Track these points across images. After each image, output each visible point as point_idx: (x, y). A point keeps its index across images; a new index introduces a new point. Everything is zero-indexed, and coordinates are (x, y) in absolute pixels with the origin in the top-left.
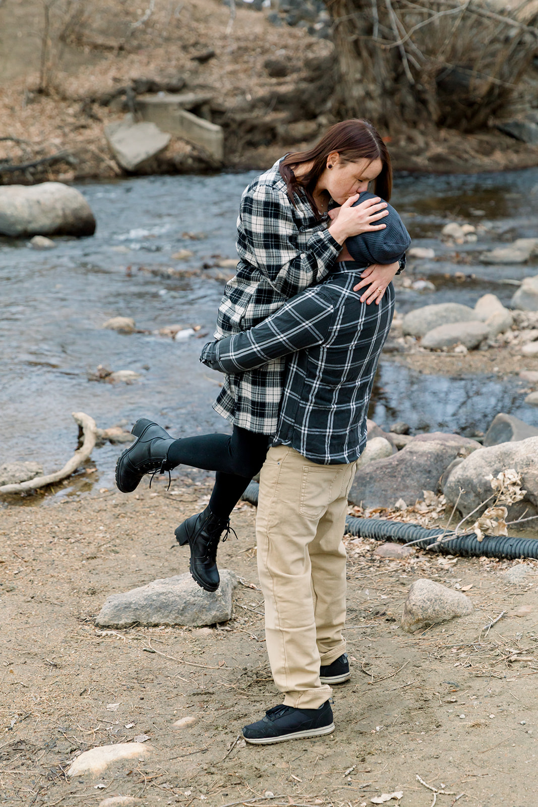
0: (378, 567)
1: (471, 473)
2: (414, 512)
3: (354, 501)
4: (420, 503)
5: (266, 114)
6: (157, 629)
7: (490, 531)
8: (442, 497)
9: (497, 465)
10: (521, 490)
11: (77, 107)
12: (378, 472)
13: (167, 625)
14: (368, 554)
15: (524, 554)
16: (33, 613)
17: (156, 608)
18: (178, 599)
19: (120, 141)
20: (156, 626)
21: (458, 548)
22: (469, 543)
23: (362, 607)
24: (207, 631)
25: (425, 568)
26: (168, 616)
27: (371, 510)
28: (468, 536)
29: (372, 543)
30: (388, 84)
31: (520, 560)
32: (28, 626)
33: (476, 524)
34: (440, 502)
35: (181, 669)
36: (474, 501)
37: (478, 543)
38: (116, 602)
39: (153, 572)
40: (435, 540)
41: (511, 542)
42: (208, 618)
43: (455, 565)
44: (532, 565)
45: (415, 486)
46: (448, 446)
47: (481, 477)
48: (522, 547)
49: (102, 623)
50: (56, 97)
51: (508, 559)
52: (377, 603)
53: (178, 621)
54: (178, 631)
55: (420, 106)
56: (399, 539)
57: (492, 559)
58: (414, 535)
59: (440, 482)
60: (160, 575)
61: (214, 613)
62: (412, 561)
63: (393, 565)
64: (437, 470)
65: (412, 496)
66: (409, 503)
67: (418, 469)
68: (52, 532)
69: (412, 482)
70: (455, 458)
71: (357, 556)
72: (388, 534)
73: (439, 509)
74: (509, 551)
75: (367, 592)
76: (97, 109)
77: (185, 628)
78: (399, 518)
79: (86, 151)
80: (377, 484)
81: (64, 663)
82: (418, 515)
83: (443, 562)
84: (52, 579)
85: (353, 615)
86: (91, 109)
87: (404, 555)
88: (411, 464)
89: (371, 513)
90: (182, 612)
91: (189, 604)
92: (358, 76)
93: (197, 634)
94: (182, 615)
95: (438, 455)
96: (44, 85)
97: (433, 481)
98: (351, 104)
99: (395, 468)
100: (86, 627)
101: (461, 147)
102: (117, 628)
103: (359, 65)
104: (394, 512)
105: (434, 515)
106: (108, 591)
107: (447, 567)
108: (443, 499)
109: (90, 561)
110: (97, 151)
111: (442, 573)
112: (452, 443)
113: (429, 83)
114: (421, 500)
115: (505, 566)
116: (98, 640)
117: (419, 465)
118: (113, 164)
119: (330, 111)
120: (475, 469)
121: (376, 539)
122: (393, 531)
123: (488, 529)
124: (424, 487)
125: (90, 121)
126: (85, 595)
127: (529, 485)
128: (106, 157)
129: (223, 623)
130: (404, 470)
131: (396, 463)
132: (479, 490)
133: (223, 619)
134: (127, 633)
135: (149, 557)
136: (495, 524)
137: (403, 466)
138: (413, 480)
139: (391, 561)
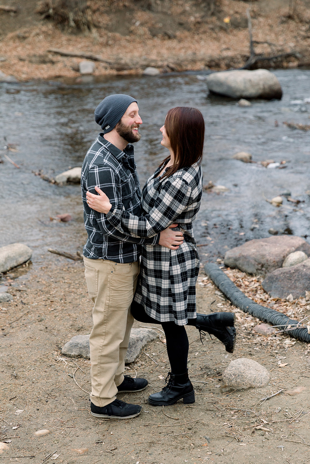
0: (249, 339)
2: (296, 303)
3: (267, 290)
4: (302, 298)
12: (281, 275)
14: (250, 329)
16: (37, 338)
21: (298, 335)
22: (303, 333)
25: (274, 344)
27: (272, 298)
29: (256, 322)
35: (77, 392)
40: (287, 327)
43: (293, 346)
45: (301, 287)
49: (64, 352)
56: (270, 322)
58: (278, 322)
62: (270, 338)
63: (259, 339)
65: (298, 293)
66: (295, 297)
67: (305, 277)
69: (300, 285)
72: (265, 318)
78: (285, 306)
80: (279, 283)
83: (287, 342)
87: (268, 334)
88: (302, 273)
89: (272, 300)
99: (291, 274)
102: (70, 356)
104: (284, 302)
107: (287, 346)
114: (303, 296)
117: (306, 275)
121: (260, 320)
122: (268, 316)
124: (307, 289)
130: (297, 276)
131: (293, 271)
134: (72, 361)
137: (297, 274)
138: (300, 283)
139: (259, 336)
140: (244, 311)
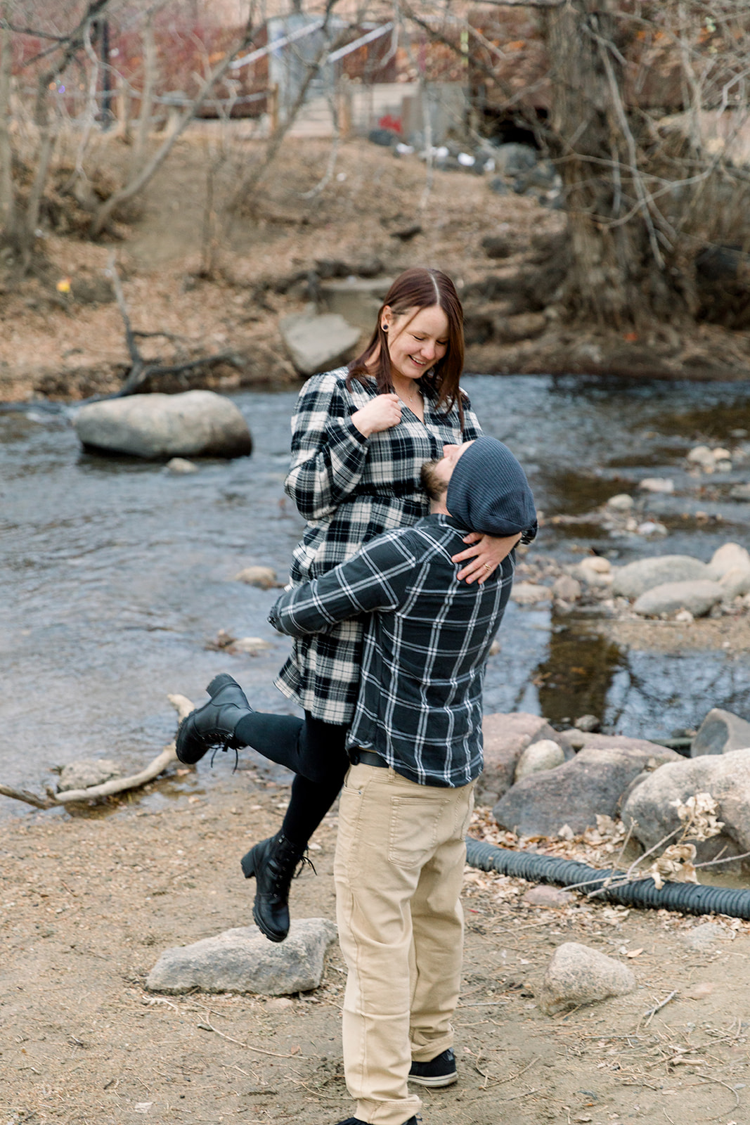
0: (525, 918)
1: (654, 796)
2: (582, 843)
3: (507, 825)
4: (591, 831)
5: (481, 303)
6: (222, 998)
7: (672, 876)
8: (621, 824)
9: (689, 787)
10: (717, 821)
11: (246, 296)
12: (538, 788)
13: (235, 992)
14: (515, 900)
15: (715, 909)
16: (69, 969)
17: (222, 969)
18: (250, 958)
19: (298, 338)
20: (221, 992)
21: (630, 897)
22: (644, 890)
23: (494, 976)
24: (285, 1002)
25: (585, 921)
26: (237, 981)
27: (527, 839)
28: (643, 881)
29: (521, 885)
30: (634, 268)
31: (710, 917)
32: (59, 986)
33: (655, 866)
34: (617, 831)
35: (242, 1056)
36: (658, 833)
37: (656, 892)
38: (171, 960)
39: (234, 916)
40: (601, 883)
41: (699, 892)
42: (288, 985)
43: (626, 919)
44: (724, 925)
45: (585, 809)
46: (632, 757)
47: (666, 801)
48: (713, 899)
49: (152, 987)
50: (222, 283)
51: (693, 914)
52: (515, 970)
53: (250, 987)
54: (248, 1001)
55: (675, 295)
56: (556, 881)
57: (674, 913)
58: (576, 877)
59: (619, 804)
60: (241, 920)
61: (295, 979)
62: (570, 912)
63: (545, 916)
64: (616, 787)
65: (581, 822)
66: (576, 830)
67: (590, 786)
68: (118, 858)
69: (582, 803)
70: (641, 772)
71: (500, 901)
72: (542, 874)
73: (615, 840)
74: (696, 904)
75: (504, 953)
76: (272, 298)
77: (257, 997)
78: (562, 851)
79: (255, 350)
80: (536, 805)
81: (93, 1041)
82: (588, 847)
83: (611, 914)
84: (102, 922)
85: (479, 987)
86: (264, 297)
87: (561, 903)
88: (581, 779)
89: (527, 843)
90: (255, 975)
91: (265, 965)
92: (596, 257)
93: (271, 1006)
94: (254, 979)
95: (618, 768)
96: (207, 267)
97: (609, 803)
98: (586, 292)
99: (559, 784)
100: (133, 991)
101: (725, 347)
102: (171, 993)
103: (597, 244)
104: (557, 842)
105: (609, 847)
106: (170, 941)
107: (614, 922)
108: (621, 827)
109: (157, 898)
110: (269, 350)
111: (607, 930)
112: (638, 753)
113: (687, 267)
114: (593, 827)
115: (688, 923)
116: (145, 1010)
117: (591, 781)
118: (288, 366)
119: (561, 301)
120: (660, 790)
121: (528, 880)
122: (548, 870)
123: (670, 873)
124: (598, 809)
125: (262, 313)
126: (140, 946)
127: (729, 816)
128: (279, 357)
129: (308, 992)
130: (572, 786)
131: (562, 777)
132: (665, 818)
133: (308, 987)
134: (182, 1001)
135: (232, 894)
136: (679, 866)
137: (571, 782)
138: (583, 800)
139: (543, 910)
140: (483, 869)
